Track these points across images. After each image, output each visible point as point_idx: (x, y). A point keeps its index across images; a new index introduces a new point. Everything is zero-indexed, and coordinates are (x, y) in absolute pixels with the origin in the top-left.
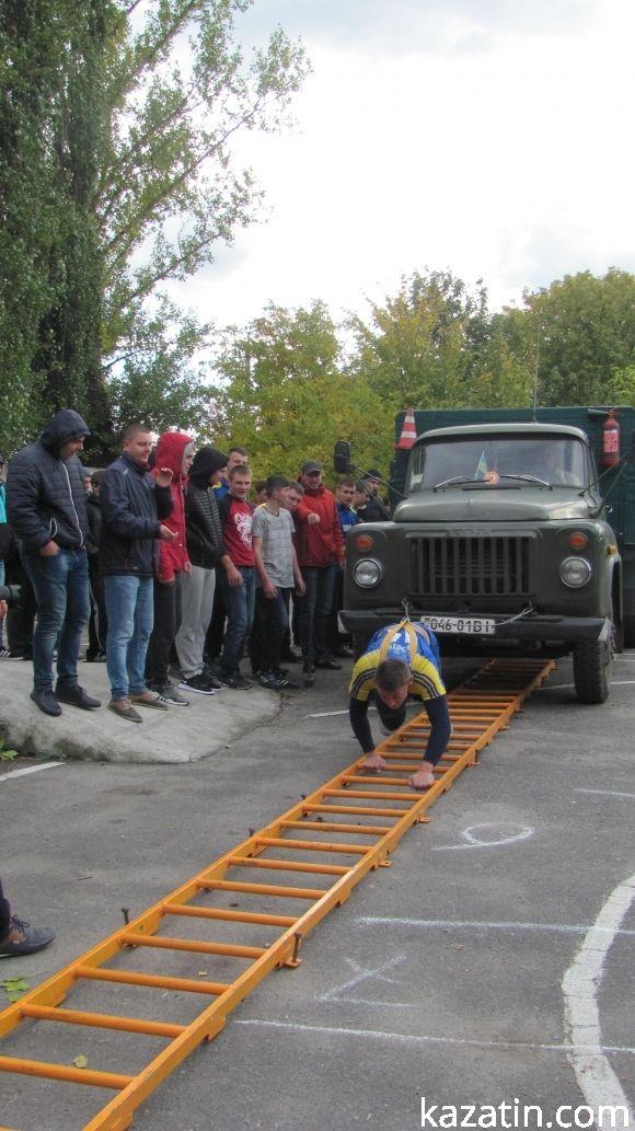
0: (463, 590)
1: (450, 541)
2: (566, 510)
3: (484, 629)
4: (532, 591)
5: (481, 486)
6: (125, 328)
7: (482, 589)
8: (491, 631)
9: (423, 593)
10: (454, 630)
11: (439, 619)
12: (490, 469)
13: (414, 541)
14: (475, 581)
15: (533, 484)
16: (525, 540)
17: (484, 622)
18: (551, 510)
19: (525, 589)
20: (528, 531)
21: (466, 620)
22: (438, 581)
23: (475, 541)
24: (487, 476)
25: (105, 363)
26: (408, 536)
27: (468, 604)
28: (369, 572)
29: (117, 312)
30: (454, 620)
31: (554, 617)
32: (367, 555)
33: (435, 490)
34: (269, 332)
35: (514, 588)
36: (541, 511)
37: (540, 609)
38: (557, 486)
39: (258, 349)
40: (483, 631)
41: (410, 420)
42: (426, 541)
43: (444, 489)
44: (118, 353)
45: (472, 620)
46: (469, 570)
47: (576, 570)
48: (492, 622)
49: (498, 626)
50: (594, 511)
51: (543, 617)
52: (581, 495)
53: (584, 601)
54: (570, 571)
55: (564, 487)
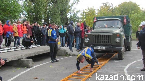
0: (101, 43)
1: (99, 36)
2: (117, 31)
4: (111, 43)
5: (105, 27)
6: (70, 10)
7: (104, 43)
8: (105, 49)
9: (95, 43)
11: (97, 47)
12: (106, 25)
13: (94, 36)
14: (103, 41)
15: (112, 27)
16: (110, 35)
17: (104, 48)
18: (114, 31)
19: (110, 43)
20: (111, 34)
21: (101, 47)
22: (97, 42)
23: (103, 35)
24: (106, 26)
25: (67, 15)
26: (93, 35)
27: (102, 45)
28: (87, 40)
29: (69, 9)
30: (99, 48)
31: (115, 47)
32: (87, 38)
33: (98, 28)
34: (87, 10)
35: (108, 43)
36: (113, 31)
37: (112, 46)
38: (116, 27)
39: (86, 12)
40: (104, 49)
41: (95, 18)
42: (95, 36)
43: (99, 28)
44: (69, 14)
46: (102, 40)
47: (118, 40)
48: (105, 48)
49: (106, 48)
50: (122, 31)
51: (113, 47)
52: (120, 29)
53: (119, 44)
54: (117, 40)
55: (117, 27)
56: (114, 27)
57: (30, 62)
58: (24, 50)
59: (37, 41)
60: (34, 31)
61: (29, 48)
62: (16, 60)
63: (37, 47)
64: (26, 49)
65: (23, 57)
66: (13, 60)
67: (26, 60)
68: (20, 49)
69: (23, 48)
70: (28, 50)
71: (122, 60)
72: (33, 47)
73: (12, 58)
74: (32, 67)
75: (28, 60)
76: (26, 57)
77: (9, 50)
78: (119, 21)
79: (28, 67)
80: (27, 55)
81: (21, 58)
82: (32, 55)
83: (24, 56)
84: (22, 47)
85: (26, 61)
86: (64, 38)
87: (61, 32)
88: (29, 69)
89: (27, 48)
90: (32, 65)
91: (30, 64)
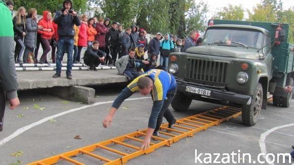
0: (203, 79)
1: (201, 61)
3: (207, 93)
4: (226, 83)
5: (224, 45)
7: (209, 79)
8: (209, 95)
9: (189, 78)
10: (197, 92)
11: (192, 88)
12: (229, 40)
13: (189, 60)
14: (207, 76)
15: (242, 46)
16: (226, 64)
17: (207, 91)
19: (224, 82)
20: (227, 60)
21: (201, 90)
22: (195, 75)
23: (209, 62)
24: (227, 42)
26: (188, 58)
28: (173, 69)
30: (197, 89)
31: (232, 93)
32: (174, 63)
33: (209, 45)
35: (220, 81)
37: (227, 89)
38: (250, 48)
42: (193, 60)
43: (212, 44)
45: (203, 90)
46: (205, 72)
47: (242, 78)
48: (210, 92)
49: (212, 93)
50: (262, 58)
51: (227, 92)
52: (258, 52)
53: (244, 89)
54: (240, 77)
55: (252, 48)
56: (244, 47)
57: (90, 94)
58: (85, 72)
59: (111, 57)
60: (110, 39)
61: (95, 70)
62: (66, 86)
63: (111, 69)
64: (88, 70)
65: (79, 83)
66: (59, 85)
67: (84, 89)
68: (78, 68)
69: (83, 68)
70: (93, 72)
71: (250, 127)
72: (102, 69)
73: (59, 83)
74: (92, 103)
75: (87, 90)
76: (85, 84)
77: (43, 68)
78: (261, 34)
79: (85, 102)
80: (87, 80)
81: (75, 83)
82: (96, 83)
83: (80, 81)
84: (83, 66)
85: (82, 91)
86: (167, 59)
87: (164, 47)
88: (85, 107)
89: (91, 69)
90: (92, 100)
91: (89, 98)
